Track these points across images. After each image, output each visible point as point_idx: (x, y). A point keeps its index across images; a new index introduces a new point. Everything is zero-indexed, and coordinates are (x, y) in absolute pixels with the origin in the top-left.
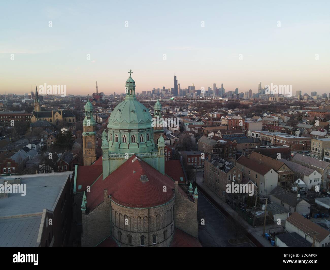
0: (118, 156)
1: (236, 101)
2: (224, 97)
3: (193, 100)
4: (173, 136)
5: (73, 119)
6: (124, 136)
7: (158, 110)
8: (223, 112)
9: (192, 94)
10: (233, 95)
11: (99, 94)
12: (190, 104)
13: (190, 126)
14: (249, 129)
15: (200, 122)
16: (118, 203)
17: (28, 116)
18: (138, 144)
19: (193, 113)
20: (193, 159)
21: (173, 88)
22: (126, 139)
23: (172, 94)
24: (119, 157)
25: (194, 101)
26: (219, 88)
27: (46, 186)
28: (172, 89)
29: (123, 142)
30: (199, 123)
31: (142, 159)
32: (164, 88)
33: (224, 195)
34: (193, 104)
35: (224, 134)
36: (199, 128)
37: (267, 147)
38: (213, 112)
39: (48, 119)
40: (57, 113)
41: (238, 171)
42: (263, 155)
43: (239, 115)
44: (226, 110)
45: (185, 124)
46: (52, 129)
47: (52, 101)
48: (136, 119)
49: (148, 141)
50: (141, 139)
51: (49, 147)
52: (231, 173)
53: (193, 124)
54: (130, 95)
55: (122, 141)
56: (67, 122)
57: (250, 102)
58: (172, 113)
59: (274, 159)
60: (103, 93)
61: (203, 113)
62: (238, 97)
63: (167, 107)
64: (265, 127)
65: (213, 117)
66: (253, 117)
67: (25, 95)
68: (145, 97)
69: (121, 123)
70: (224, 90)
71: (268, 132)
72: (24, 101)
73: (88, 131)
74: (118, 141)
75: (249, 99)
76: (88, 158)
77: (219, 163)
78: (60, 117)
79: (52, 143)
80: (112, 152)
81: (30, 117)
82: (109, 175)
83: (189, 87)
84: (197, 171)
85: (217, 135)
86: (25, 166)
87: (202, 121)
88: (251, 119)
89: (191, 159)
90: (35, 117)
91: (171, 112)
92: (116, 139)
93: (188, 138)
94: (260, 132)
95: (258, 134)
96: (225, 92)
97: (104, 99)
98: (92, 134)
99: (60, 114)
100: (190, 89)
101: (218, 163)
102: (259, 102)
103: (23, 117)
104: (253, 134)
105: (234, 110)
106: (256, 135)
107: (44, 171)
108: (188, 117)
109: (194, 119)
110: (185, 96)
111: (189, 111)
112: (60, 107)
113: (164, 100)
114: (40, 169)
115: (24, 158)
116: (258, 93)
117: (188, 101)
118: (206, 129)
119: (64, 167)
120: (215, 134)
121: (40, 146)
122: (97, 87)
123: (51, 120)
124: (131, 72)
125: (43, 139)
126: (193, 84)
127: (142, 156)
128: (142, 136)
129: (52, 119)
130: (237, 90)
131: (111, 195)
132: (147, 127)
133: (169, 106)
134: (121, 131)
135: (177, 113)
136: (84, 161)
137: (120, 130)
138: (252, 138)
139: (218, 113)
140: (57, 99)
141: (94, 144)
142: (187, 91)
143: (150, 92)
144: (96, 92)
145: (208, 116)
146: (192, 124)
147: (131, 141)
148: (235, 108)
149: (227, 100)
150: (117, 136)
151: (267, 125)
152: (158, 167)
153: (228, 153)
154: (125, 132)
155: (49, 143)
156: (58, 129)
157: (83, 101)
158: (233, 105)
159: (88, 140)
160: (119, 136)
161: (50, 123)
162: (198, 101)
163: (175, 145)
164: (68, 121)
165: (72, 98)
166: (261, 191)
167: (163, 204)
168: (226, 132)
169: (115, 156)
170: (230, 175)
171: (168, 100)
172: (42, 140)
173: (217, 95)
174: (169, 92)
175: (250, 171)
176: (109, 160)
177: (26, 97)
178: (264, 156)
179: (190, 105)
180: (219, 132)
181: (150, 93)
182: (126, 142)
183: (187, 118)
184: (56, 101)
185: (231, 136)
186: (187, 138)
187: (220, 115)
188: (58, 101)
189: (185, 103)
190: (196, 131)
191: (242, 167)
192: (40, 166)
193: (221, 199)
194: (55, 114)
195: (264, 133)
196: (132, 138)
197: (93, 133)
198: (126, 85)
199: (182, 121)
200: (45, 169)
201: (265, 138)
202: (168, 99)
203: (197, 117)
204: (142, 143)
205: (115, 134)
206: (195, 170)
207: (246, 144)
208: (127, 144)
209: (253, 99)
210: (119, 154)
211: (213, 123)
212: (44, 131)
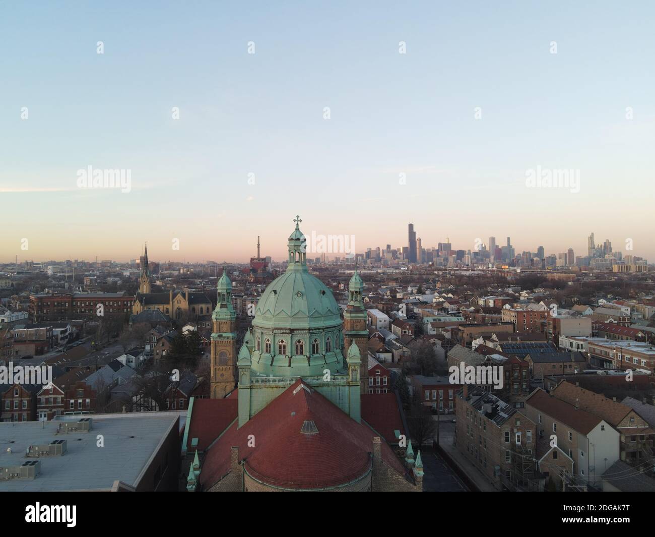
0: (269, 381)
1: (538, 274)
2: (512, 264)
3: (446, 270)
4: (398, 344)
5: (208, 309)
6: (282, 342)
7: (356, 292)
8: (508, 296)
9: (446, 260)
10: (532, 260)
11: (263, 260)
12: (440, 279)
13: (436, 324)
14: (562, 333)
15: (457, 316)
16: (256, 477)
17: (129, 302)
18: (309, 358)
19: (444, 297)
20: (434, 392)
21: (407, 248)
22: (284, 347)
23: (405, 260)
24: (271, 383)
25: (450, 273)
26: (503, 247)
27: (133, 437)
28: (405, 249)
29: (280, 353)
30: (454, 319)
31: (316, 388)
32: (389, 246)
33: (496, 476)
34: (447, 279)
35: (505, 342)
36: (453, 328)
37: (600, 372)
38: (486, 295)
39: (162, 307)
40: (179, 296)
41: (526, 422)
42: (584, 390)
43: (542, 303)
44: (516, 292)
45: (425, 319)
46: (169, 326)
47: (176, 273)
48: (304, 308)
49: (329, 353)
50: (314, 349)
51: (158, 361)
52: (510, 427)
53: (443, 321)
54: (296, 262)
55: (277, 352)
56: (196, 313)
57: (569, 275)
58: (401, 297)
59: (610, 398)
60: (270, 258)
61: (465, 297)
62: (544, 266)
63: (393, 284)
64: (599, 329)
65: (486, 305)
66: (573, 305)
67: (130, 263)
68: (350, 265)
69: (276, 315)
70: (513, 250)
71: (605, 339)
72: (127, 273)
73: (221, 331)
74: (270, 352)
75: (569, 269)
76: (219, 384)
77: (485, 402)
78: (184, 304)
79: (164, 353)
80: (258, 374)
81: (131, 303)
82: (250, 419)
83: (440, 244)
84: (440, 420)
85: (490, 345)
86: (109, 397)
87: (461, 315)
88: (568, 310)
89: (431, 394)
90: (140, 304)
91: (399, 296)
92: (267, 347)
93: (426, 350)
94: (586, 340)
95: (582, 342)
96: (516, 254)
97: (271, 270)
98: (228, 337)
99: (185, 299)
100: (441, 250)
101: (482, 402)
102: (591, 275)
103: (120, 304)
104: (571, 344)
105: (532, 292)
106: (578, 345)
107: (142, 408)
108: (434, 305)
109: (446, 310)
110: (431, 263)
111: (436, 294)
112: (189, 284)
113: (388, 271)
114: (134, 404)
115: (108, 381)
116: (587, 255)
117: (436, 272)
118: (467, 331)
119: (178, 402)
120: (485, 342)
121: (141, 358)
122: (259, 247)
123: (167, 309)
124: (299, 219)
125: (149, 346)
126: (448, 239)
127: (315, 382)
128: (317, 343)
129: (170, 307)
130: (541, 249)
131: (244, 460)
132: (327, 325)
133: (396, 282)
134: (275, 331)
135: (411, 298)
136: (212, 389)
137: (273, 329)
138: (570, 351)
139: (497, 298)
140: (185, 269)
141: (232, 356)
142: (435, 254)
143: (362, 255)
144: (256, 257)
145: (476, 304)
146: (440, 320)
147: (294, 352)
148: (536, 287)
149: (519, 271)
150: (268, 340)
151: (603, 323)
152: (347, 406)
153: (511, 383)
154: (283, 333)
155: (157, 354)
156: (179, 328)
157: (232, 273)
158: (530, 282)
159: (221, 348)
160: (273, 342)
161: (165, 316)
162: (458, 272)
163: (402, 364)
164: (198, 312)
165: (212, 268)
166: (583, 471)
167: (345, 483)
168: (509, 339)
169: (263, 381)
170: (508, 430)
171: (397, 271)
172: (148, 348)
173: (498, 261)
174: (399, 256)
175: (555, 425)
176: (251, 388)
177: (133, 265)
178: (587, 392)
179: (439, 281)
180: (494, 337)
181: (361, 257)
182: (284, 353)
183: (431, 307)
184: (184, 273)
185: (520, 348)
186: (425, 348)
187: (500, 301)
188: (187, 274)
189: (431, 277)
190: (447, 335)
191: (539, 414)
192: (134, 398)
193: (492, 483)
194: (175, 299)
195: (595, 341)
196: (297, 346)
197: (230, 335)
198: (289, 243)
199: (419, 314)
200: (144, 405)
201: (596, 352)
202: (396, 269)
203: (452, 306)
204: (316, 355)
205: (265, 337)
206: (435, 418)
207: (552, 364)
208: (287, 357)
209: (576, 269)
210: (271, 377)
211: (484, 318)
212: (153, 331)
